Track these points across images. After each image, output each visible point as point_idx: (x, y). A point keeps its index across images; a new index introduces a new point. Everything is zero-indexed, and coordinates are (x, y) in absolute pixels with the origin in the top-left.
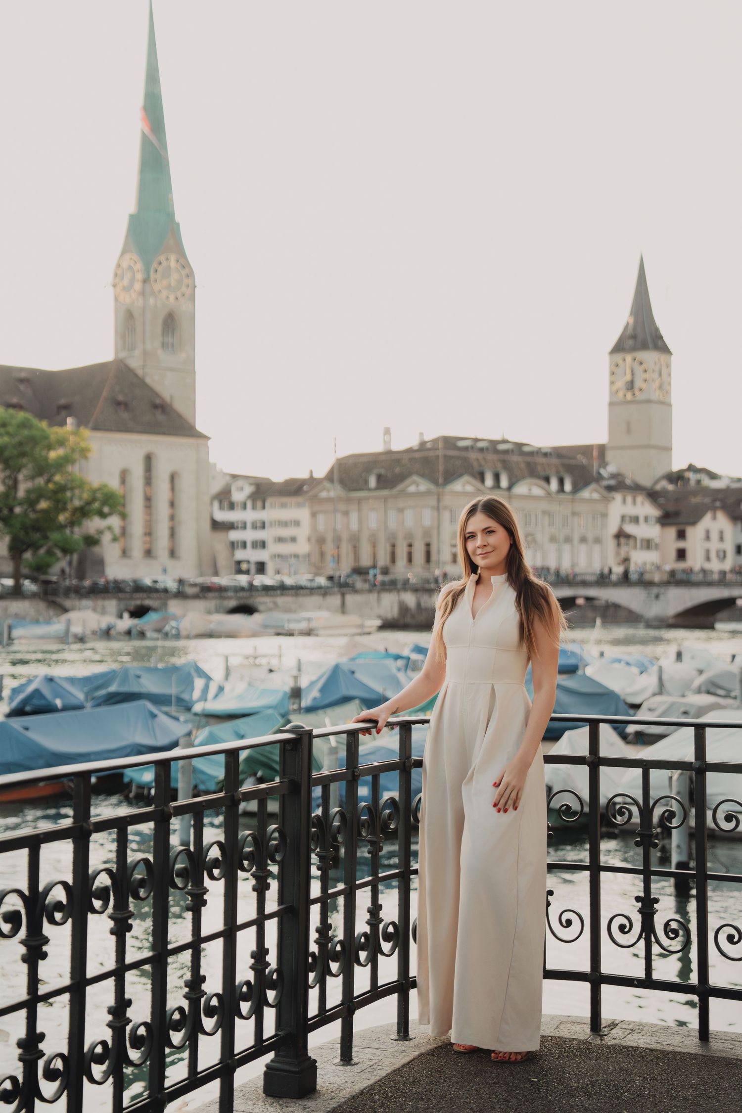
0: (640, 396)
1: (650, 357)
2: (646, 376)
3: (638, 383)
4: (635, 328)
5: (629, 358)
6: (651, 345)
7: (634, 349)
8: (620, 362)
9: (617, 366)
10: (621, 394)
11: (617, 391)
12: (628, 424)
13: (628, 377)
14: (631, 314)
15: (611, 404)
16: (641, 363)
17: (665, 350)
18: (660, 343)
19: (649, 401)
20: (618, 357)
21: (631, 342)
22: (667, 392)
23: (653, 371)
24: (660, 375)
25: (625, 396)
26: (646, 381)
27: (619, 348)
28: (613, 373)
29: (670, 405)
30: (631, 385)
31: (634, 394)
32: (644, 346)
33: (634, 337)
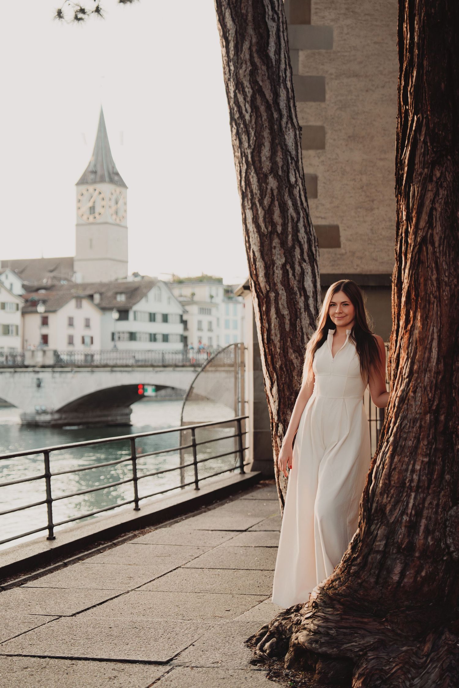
0: (99, 219)
1: (106, 188)
2: (104, 203)
3: (98, 209)
4: (95, 166)
5: (91, 188)
6: (107, 179)
7: (94, 182)
8: (85, 192)
9: (82, 195)
10: (85, 217)
11: (83, 215)
12: (91, 240)
13: (90, 204)
14: (93, 155)
15: (78, 225)
16: (100, 193)
17: (122, 184)
18: (116, 178)
19: (106, 223)
20: (83, 188)
21: (92, 176)
22: (123, 217)
23: (110, 199)
24: (117, 203)
25: (88, 219)
26: (103, 207)
27: (83, 181)
28: (79, 201)
29: (126, 228)
30: (92, 209)
31: (95, 218)
32: (102, 180)
33: (95, 172)
